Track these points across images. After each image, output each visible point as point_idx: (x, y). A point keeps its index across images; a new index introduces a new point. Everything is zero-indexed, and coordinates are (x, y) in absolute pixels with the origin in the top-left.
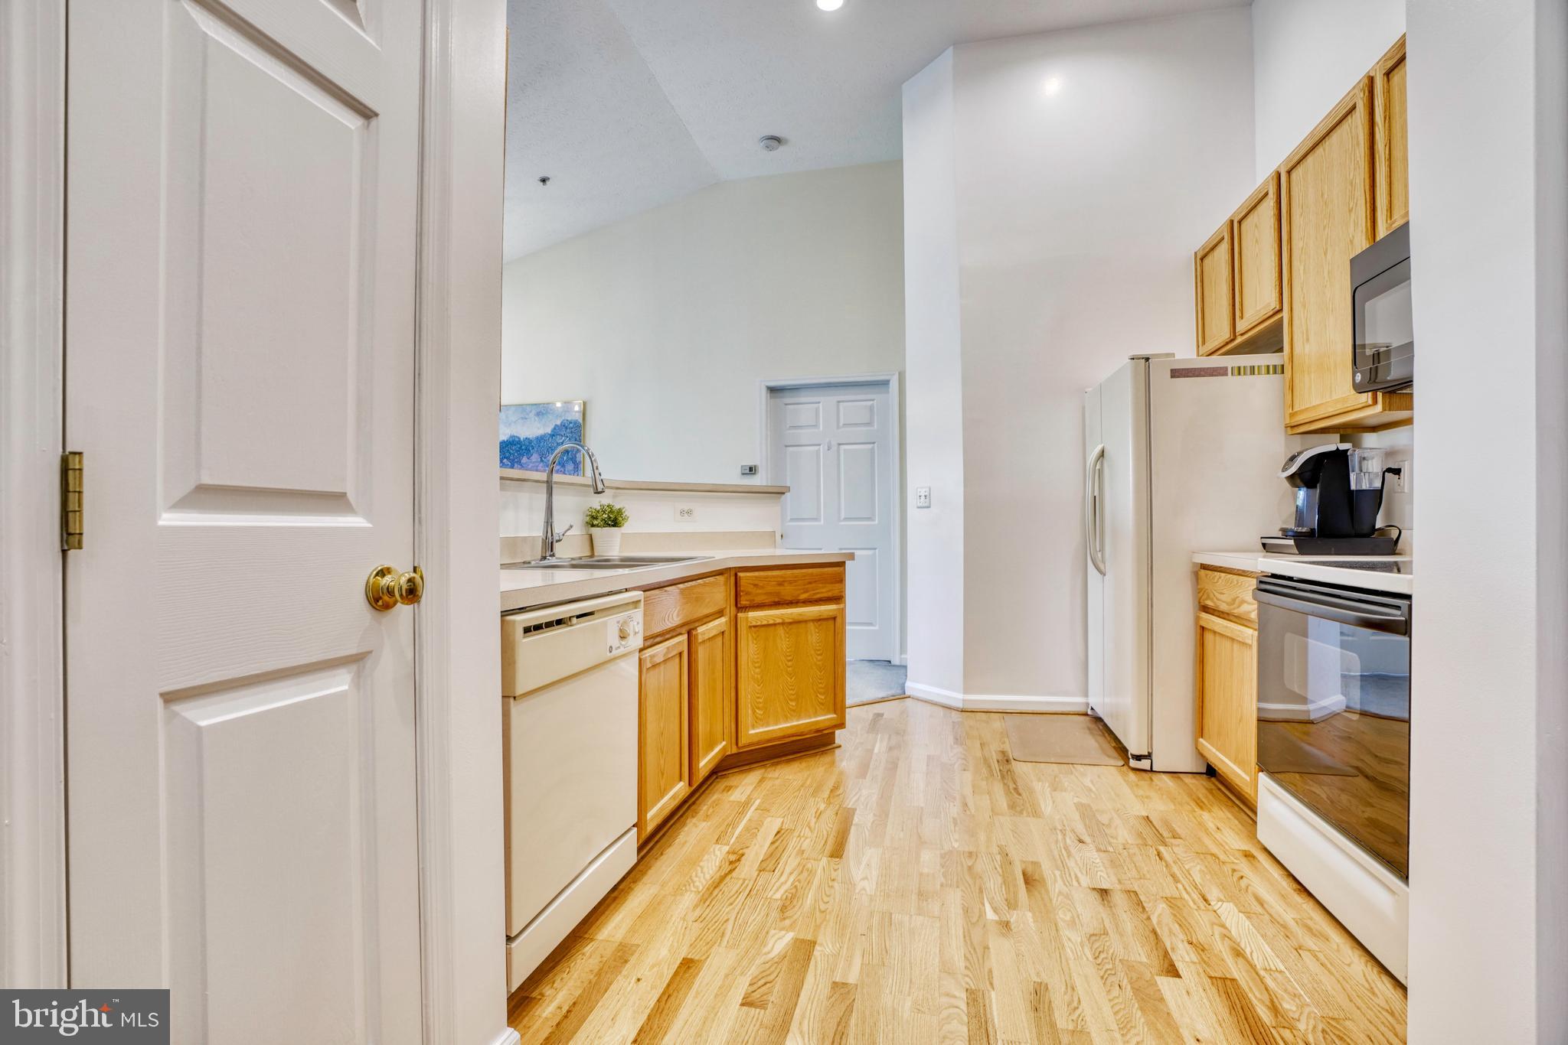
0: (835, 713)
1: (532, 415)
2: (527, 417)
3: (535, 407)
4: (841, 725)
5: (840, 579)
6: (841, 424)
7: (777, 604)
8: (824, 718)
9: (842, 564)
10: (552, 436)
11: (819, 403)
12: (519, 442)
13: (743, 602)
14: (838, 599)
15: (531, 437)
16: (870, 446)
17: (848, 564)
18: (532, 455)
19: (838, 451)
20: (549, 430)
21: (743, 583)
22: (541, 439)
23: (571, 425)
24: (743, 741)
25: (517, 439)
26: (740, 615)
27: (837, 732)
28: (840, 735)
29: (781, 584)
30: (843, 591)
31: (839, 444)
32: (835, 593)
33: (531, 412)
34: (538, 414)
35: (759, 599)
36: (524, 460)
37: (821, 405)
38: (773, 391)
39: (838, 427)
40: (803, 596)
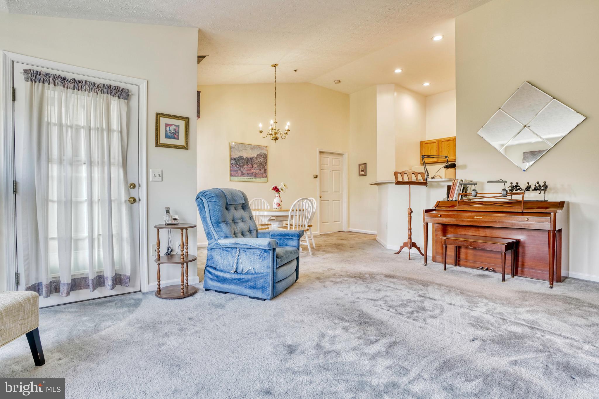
1: (249, 149)
2: (247, 149)
3: (250, 145)
10: (256, 158)
11: (328, 158)
15: (248, 157)
16: (339, 172)
18: (248, 165)
19: (333, 172)
20: (255, 155)
22: (252, 158)
23: (264, 155)
25: (243, 158)
31: (333, 170)
33: (248, 147)
34: (251, 149)
36: (245, 166)
37: (329, 158)
38: (321, 152)
39: (332, 165)
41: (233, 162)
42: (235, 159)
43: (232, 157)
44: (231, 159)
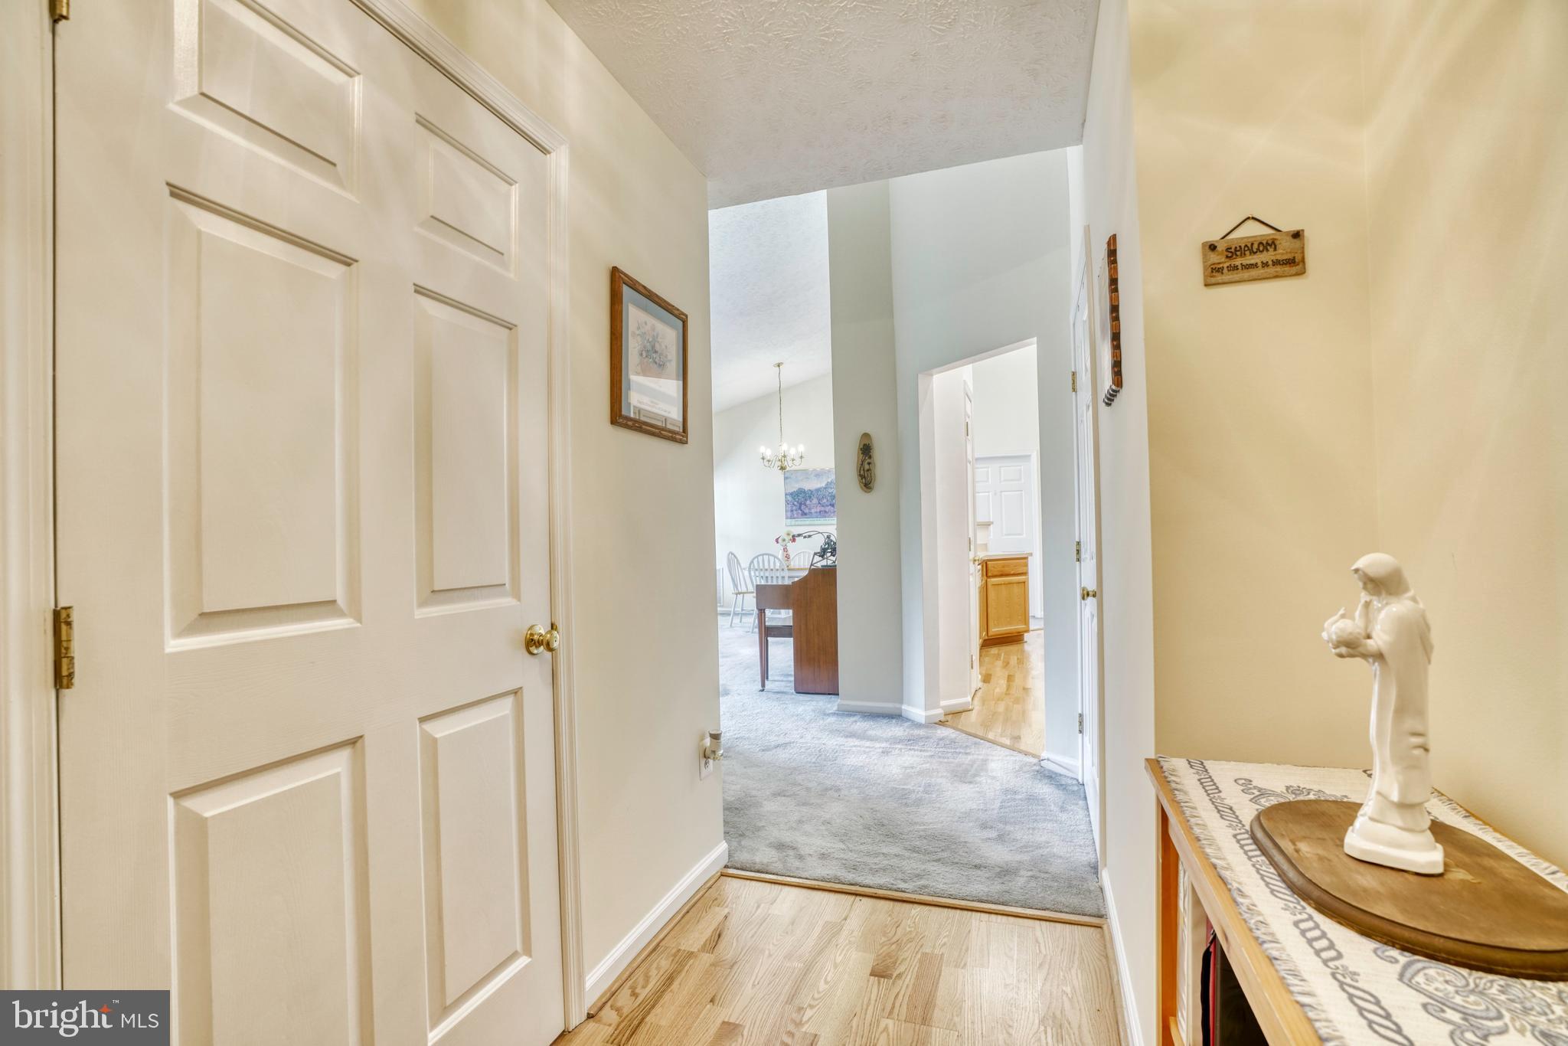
0: (1025, 624)
1: (812, 476)
2: (809, 477)
3: (813, 471)
4: (1027, 631)
5: (1026, 565)
6: (1002, 479)
7: (1002, 575)
8: (1021, 627)
9: (1026, 558)
10: (825, 488)
12: (805, 492)
13: (990, 574)
14: (1025, 574)
15: (812, 489)
16: (1019, 492)
17: (1029, 558)
18: (813, 500)
19: (1001, 495)
20: (823, 485)
21: (989, 566)
22: (818, 490)
24: (990, 633)
26: (989, 580)
27: (1026, 634)
28: (1026, 636)
29: (1003, 567)
30: (1027, 570)
31: (1001, 492)
32: (1024, 571)
33: (811, 474)
35: (995, 573)
36: (808, 502)
39: (1000, 482)
40: (1012, 572)
41: (789, 498)
42: (791, 494)
43: (788, 492)
44: (786, 494)
